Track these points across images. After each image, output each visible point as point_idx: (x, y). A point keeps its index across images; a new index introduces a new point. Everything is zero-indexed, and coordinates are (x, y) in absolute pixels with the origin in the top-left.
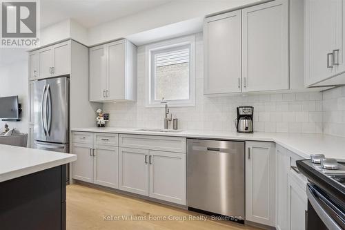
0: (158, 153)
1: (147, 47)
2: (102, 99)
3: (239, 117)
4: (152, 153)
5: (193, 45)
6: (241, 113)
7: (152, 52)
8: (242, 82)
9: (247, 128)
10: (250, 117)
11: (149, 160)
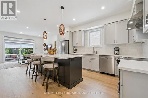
0: (92, 59)
1: (88, 31)
2: (76, 45)
3: (115, 50)
4: (91, 59)
5: (102, 30)
6: (115, 49)
7: (89, 32)
8: (115, 41)
9: (117, 53)
10: (118, 50)
11: (90, 61)
